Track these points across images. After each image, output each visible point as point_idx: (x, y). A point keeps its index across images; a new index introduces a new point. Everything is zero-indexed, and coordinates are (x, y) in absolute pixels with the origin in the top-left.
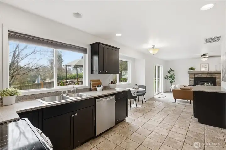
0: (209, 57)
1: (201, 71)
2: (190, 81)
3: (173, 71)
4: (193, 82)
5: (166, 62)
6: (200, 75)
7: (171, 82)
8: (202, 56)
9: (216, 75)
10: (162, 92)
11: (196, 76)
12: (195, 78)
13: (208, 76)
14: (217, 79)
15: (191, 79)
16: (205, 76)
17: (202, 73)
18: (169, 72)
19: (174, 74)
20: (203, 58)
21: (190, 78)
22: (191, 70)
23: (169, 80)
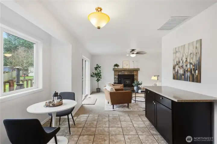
0: (137, 53)
1: (124, 68)
2: (115, 78)
3: (99, 67)
4: (117, 79)
5: (93, 57)
6: (123, 72)
7: (98, 80)
8: (131, 52)
9: (134, 72)
10: (89, 94)
11: (120, 74)
12: (119, 75)
13: (129, 73)
14: (135, 76)
15: (116, 77)
16: (126, 73)
17: (125, 70)
18: (96, 69)
19: (100, 71)
20: (132, 54)
21: (115, 75)
22: (116, 67)
23: (96, 79)
